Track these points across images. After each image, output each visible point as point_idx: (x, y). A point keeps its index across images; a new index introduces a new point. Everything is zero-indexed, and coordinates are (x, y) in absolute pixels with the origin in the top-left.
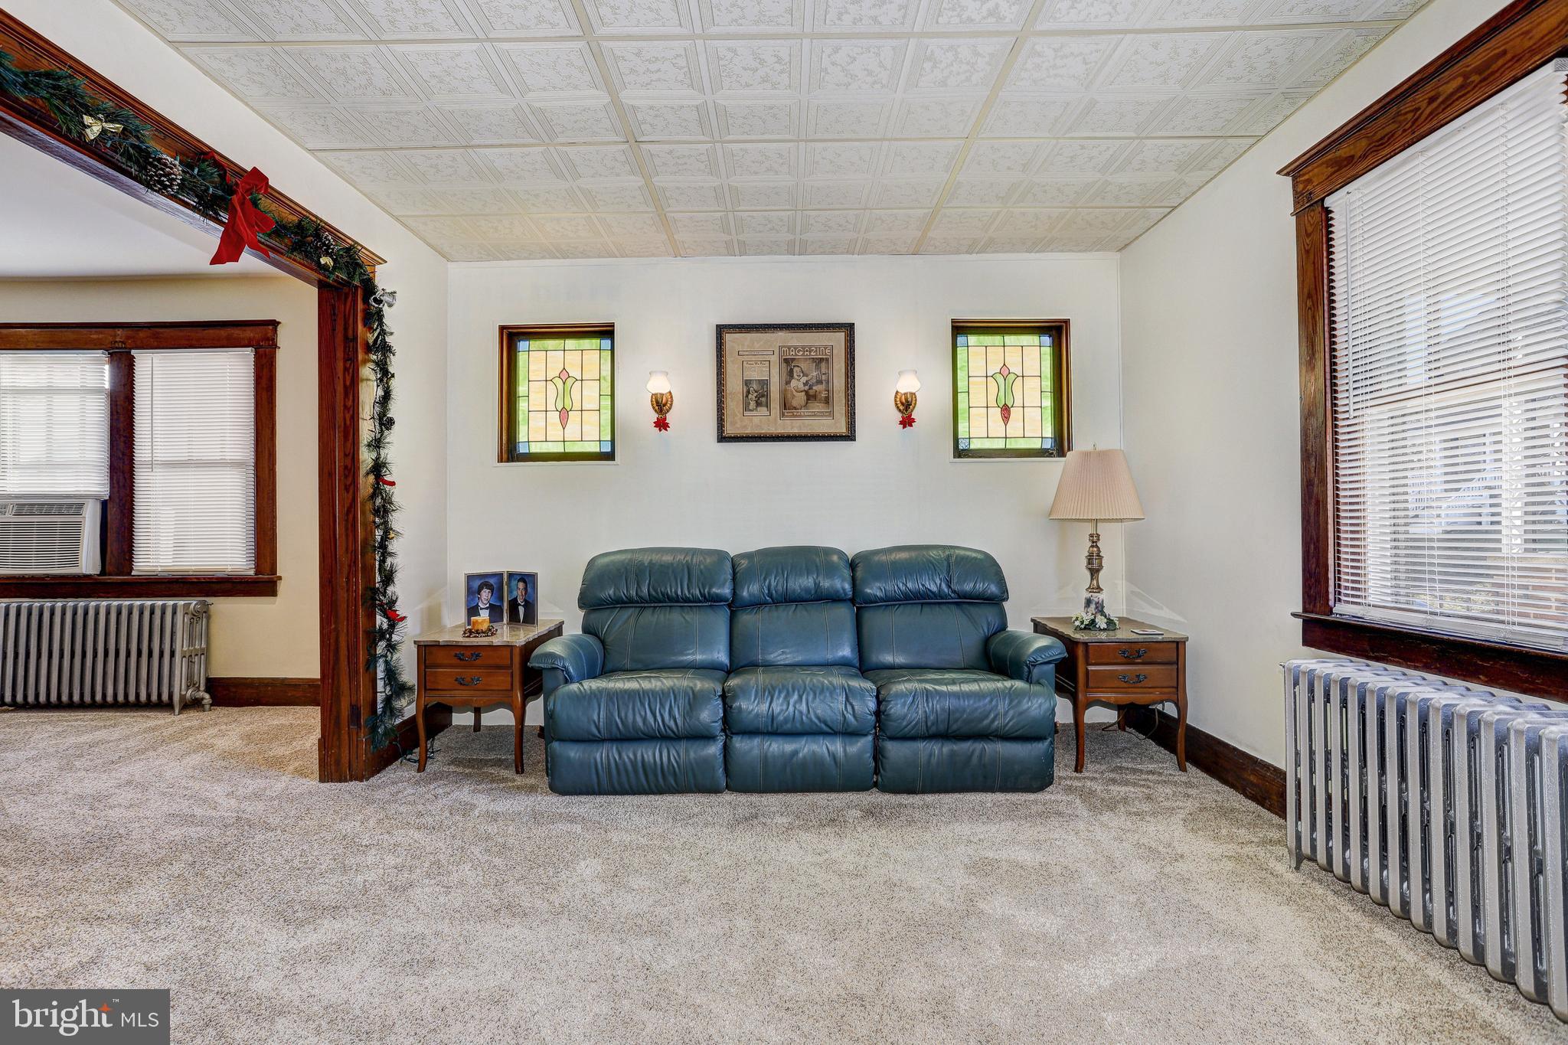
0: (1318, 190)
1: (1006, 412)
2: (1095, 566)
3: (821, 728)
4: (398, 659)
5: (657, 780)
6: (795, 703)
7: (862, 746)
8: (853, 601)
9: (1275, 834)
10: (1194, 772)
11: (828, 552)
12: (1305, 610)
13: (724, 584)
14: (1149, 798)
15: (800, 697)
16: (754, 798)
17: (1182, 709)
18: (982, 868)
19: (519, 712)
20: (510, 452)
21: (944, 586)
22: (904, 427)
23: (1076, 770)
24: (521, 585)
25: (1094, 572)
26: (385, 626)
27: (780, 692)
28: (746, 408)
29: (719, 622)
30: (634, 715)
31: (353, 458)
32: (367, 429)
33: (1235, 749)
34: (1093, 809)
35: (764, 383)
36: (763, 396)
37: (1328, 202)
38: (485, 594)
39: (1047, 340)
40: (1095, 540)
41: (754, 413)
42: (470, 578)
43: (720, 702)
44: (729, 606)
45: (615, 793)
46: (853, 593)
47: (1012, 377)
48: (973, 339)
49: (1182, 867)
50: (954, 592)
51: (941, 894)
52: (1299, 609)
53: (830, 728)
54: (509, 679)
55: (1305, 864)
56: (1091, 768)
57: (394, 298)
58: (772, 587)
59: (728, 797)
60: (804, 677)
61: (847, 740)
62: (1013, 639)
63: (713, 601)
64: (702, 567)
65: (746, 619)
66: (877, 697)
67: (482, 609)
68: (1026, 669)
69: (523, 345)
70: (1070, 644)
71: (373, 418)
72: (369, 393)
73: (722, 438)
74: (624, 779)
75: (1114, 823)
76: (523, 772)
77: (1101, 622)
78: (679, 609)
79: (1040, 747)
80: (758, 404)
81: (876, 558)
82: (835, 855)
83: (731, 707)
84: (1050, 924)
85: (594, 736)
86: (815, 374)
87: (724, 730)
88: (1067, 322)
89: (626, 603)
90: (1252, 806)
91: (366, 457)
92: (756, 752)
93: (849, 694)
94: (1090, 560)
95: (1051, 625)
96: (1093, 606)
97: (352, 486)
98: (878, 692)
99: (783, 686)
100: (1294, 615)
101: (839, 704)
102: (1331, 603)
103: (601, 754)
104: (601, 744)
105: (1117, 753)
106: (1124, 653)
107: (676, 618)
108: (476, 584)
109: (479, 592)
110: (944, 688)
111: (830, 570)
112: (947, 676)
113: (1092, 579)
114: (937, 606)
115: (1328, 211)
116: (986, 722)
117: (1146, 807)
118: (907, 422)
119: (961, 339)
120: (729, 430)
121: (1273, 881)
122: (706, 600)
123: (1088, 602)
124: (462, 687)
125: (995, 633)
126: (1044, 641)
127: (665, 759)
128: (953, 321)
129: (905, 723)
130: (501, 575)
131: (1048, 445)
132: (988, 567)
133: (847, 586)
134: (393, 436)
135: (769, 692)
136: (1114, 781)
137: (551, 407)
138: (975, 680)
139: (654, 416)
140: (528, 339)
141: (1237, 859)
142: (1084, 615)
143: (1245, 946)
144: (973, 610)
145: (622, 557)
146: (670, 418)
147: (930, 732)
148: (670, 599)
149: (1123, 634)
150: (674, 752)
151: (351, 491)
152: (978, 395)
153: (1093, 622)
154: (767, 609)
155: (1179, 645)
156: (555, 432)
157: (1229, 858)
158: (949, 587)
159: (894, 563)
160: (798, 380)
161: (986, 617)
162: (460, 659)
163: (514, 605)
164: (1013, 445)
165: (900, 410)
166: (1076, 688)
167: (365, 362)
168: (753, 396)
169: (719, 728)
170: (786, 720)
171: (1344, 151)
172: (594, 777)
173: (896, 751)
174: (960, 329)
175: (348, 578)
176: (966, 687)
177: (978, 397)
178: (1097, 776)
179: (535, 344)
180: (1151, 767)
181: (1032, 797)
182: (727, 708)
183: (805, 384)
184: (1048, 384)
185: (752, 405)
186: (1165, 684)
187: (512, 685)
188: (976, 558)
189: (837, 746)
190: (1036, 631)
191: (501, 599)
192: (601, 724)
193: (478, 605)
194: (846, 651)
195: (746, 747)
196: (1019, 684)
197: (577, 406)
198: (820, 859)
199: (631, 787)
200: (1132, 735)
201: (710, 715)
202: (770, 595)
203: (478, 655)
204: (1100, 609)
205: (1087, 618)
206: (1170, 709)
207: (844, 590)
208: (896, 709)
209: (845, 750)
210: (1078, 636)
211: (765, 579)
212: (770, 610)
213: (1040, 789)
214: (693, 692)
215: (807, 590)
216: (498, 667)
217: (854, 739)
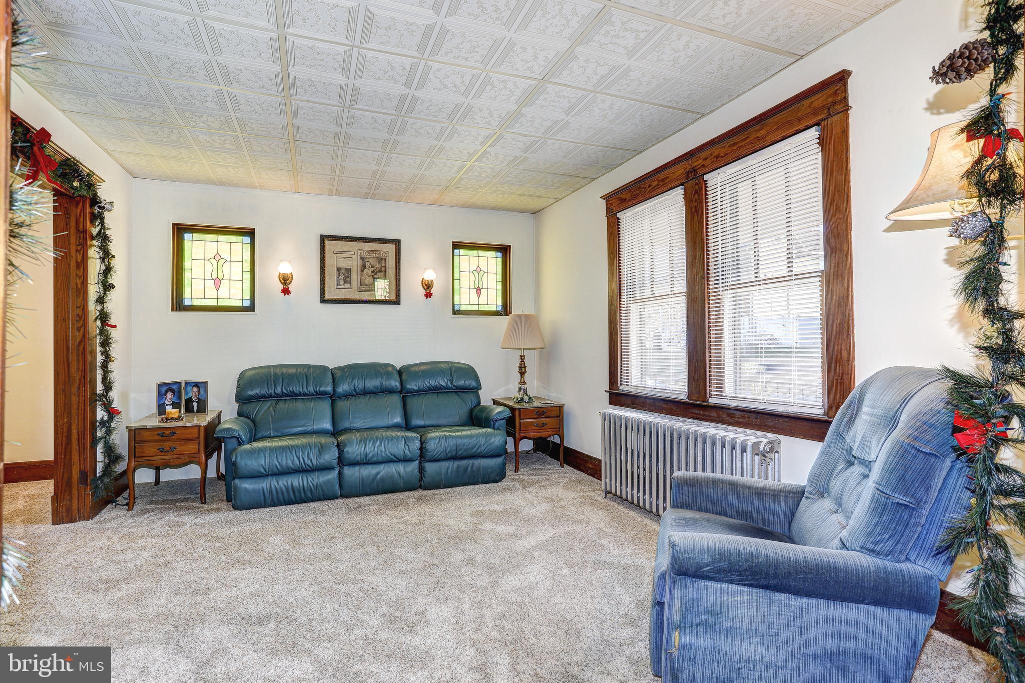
0: (614, 209)
1: (479, 290)
2: (523, 371)
3: (392, 459)
4: (114, 440)
5: (300, 494)
6: (378, 446)
7: (413, 467)
8: (401, 392)
9: (598, 487)
10: (567, 468)
11: (387, 365)
12: (610, 389)
13: (328, 385)
14: (548, 479)
15: (381, 443)
16: (356, 499)
17: (562, 439)
18: (477, 514)
19: (203, 466)
20: (179, 305)
21: (449, 383)
22: (427, 298)
23: (515, 472)
24: (195, 389)
25: (522, 374)
26: (106, 418)
27: (370, 441)
28: (338, 284)
29: (325, 407)
30: (287, 460)
31: (83, 309)
32: (93, 290)
33: (584, 454)
34: (524, 487)
35: (349, 270)
36: (348, 277)
37: (618, 215)
38: (170, 395)
39: (499, 254)
40: (522, 358)
41: (343, 287)
42: (160, 386)
43: (336, 449)
44: (331, 397)
45: (274, 505)
46: (401, 388)
47: (482, 273)
48: (462, 252)
49: (562, 503)
50: (454, 386)
51: (462, 526)
52: (608, 389)
53: (397, 458)
54: (197, 446)
55: (609, 495)
56: (522, 470)
57: (112, 206)
58: (356, 386)
59: (341, 501)
60: (382, 433)
61: (405, 464)
62: (484, 408)
63: (321, 395)
64: (314, 375)
65: (341, 404)
66: (421, 441)
67: (167, 405)
68: (492, 423)
69: (187, 236)
70: (512, 409)
71: (98, 283)
72: (95, 266)
73: (323, 300)
74: (281, 496)
75: (534, 491)
76: (205, 503)
77: (526, 398)
78: (301, 400)
79: (499, 461)
80: (345, 282)
81: (413, 369)
82: (407, 518)
83: (343, 451)
84: (511, 529)
85: (262, 473)
86: (378, 266)
87: (338, 464)
88: (509, 246)
89: (268, 398)
90: (590, 478)
91: (93, 308)
92: (357, 474)
93: (406, 440)
94: (520, 369)
95: (502, 401)
96: (522, 391)
97: (82, 328)
98: (421, 438)
99: (371, 438)
100: (605, 391)
101: (401, 445)
102: (619, 385)
103: (265, 484)
104: (265, 478)
105: (533, 463)
106: (537, 413)
107: (299, 405)
108: (164, 389)
109: (165, 394)
110: (454, 434)
111: (388, 375)
112: (454, 429)
113: (521, 378)
114: (445, 394)
115: (618, 219)
116: (475, 449)
117: (547, 483)
118: (428, 295)
119: (456, 251)
120: (328, 296)
121: (596, 503)
122: (317, 394)
123: (520, 389)
124: (163, 454)
125: (475, 407)
126: (499, 409)
127: (305, 483)
128: (453, 242)
129: (435, 453)
130: (180, 383)
131: (499, 309)
132: (470, 372)
133: (398, 384)
134: (112, 295)
135: (364, 441)
136: (533, 474)
137: (208, 276)
138: (468, 430)
139: (281, 287)
140: (192, 232)
141: (584, 497)
142: (518, 395)
143: (585, 525)
144: (464, 395)
145: (264, 370)
146: (291, 287)
147: (448, 456)
148: (296, 395)
149: (536, 404)
150: (311, 479)
151: (82, 331)
152: (465, 281)
153: (522, 398)
154: (354, 398)
155: (560, 408)
156: (211, 292)
157: (580, 498)
158: (452, 383)
159: (423, 371)
160: (369, 269)
161: (470, 398)
162: (162, 436)
163: (189, 401)
164: (482, 308)
165: (424, 289)
166: (515, 431)
167: (91, 246)
168: (342, 277)
169: (336, 463)
170: (373, 456)
172: (262, 498)
173: (430, 467)
174: (456, 246)
175: (78, 388)
176: (464, 433)
177: (465, 283)
178: (525, 473)
179: (196, 236)
180: (549, 467)
181: (496, 484)
182: (341, 452)
183: (372, 272)
184: (499, 277)
185: (342, 282)
186: (553, 427)
187: (199, 449)
188: (465, 368)
189: (400, 467)
190: (494, 404)
191: (180, 398)
192: (267, 466)
193: (165, 403)
194: (398, 419)
195: (351, 473)
196: (489, 430)
197: (227, 277)
198: (401, 520)
199: (284, 500)
200: (540, 454)
201: (331, 456)
202: (355, 390)
203: (175, 433)
204: (525, 392)
205: (520, 397)
206: (557, 439)
207: (396, 386)
208: (431, 446)
209: (405, 470)
210: (516, 406)
211: (352, 382)
212: (355, 399)
213: (499, 481)
214: (321, 444)
215: (376, 388)
216: (190, 440)
217: (409, 463)
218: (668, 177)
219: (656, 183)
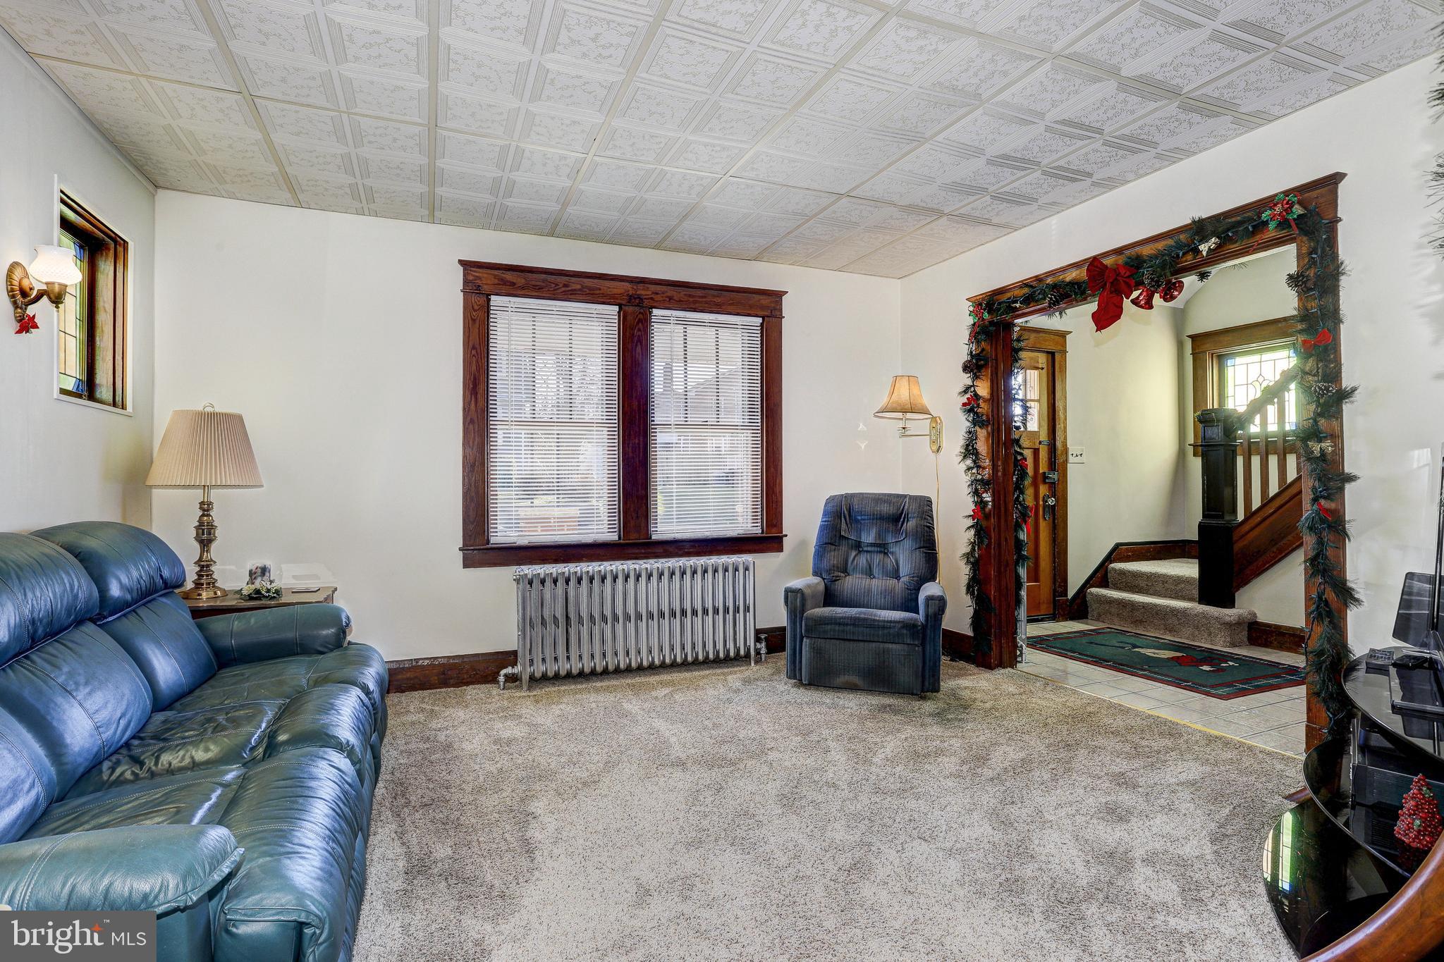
0: (485, 287)
2: (206, 537)
12: (466, 545)
21: (158, 574)
22: (20, 331)
25: (205, 543)
37: (492, 298)
40: (206, 508)
46: (101, 603)
50: (163, 581)
94: (200, 531)
102: (486, 538)
113: (203, 551)
118: (28, 325)
131: (77, 388)
133: (97, 592)
165: (14, 303)
171: (509, 276)
218: (600, 289)
219: (579, 287)
